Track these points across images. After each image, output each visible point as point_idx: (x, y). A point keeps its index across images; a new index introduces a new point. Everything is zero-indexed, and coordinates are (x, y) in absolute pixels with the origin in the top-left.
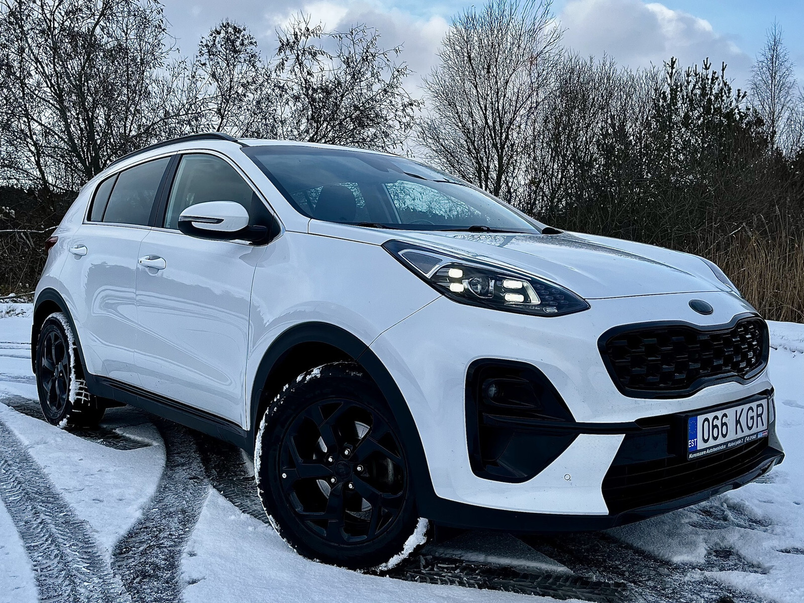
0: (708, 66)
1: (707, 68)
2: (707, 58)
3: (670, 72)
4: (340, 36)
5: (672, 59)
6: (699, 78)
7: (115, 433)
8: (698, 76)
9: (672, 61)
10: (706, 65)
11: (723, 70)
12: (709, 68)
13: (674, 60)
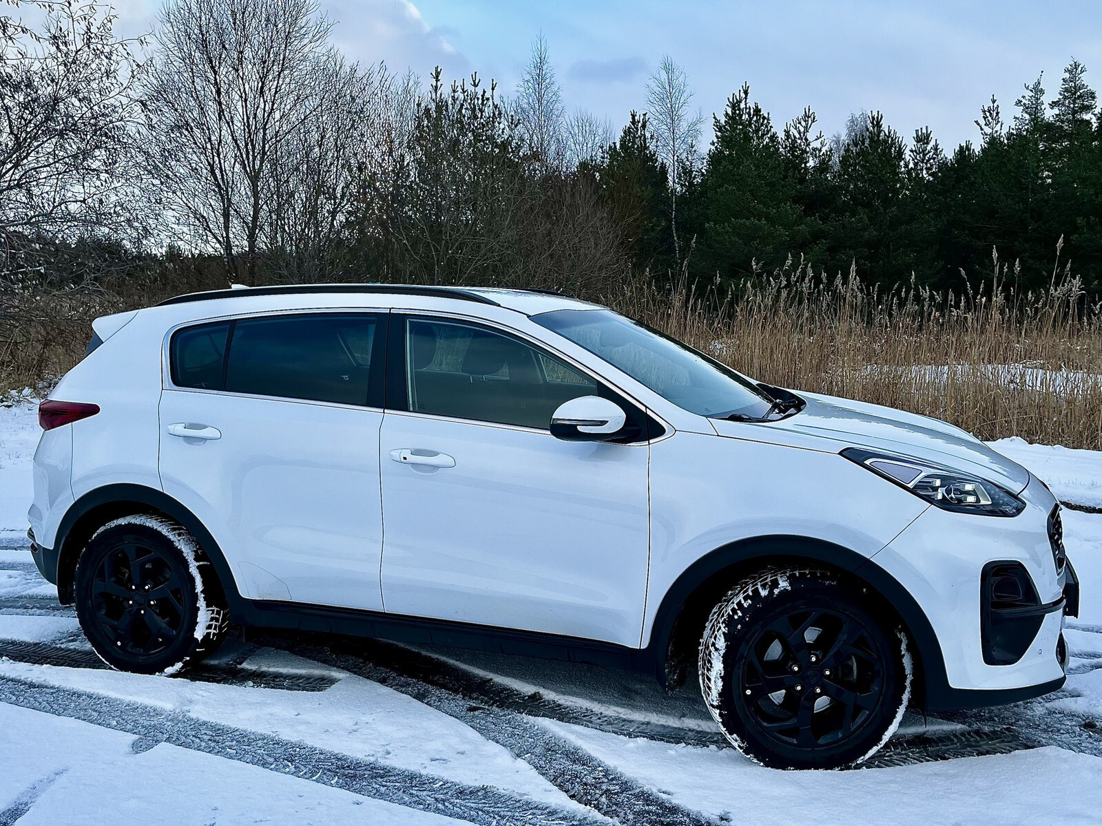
0: (477, 82)
1: (475, 85)
2: (476, 73)
3: (434, 84)
4: (49, 6)
5: (437, 68)
6: (467, 96)
7: (243, 670)
8: (466, 94)
9: (436, 70)
10: (474, 81)
11: (493, 89)
12: (477, 86)
13: (439, 70)
